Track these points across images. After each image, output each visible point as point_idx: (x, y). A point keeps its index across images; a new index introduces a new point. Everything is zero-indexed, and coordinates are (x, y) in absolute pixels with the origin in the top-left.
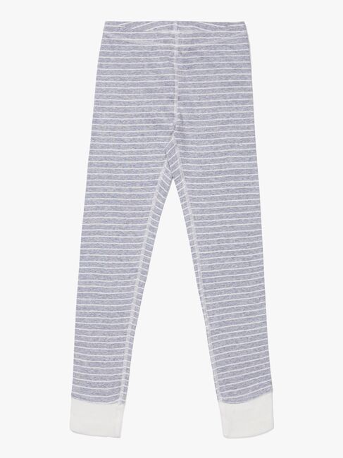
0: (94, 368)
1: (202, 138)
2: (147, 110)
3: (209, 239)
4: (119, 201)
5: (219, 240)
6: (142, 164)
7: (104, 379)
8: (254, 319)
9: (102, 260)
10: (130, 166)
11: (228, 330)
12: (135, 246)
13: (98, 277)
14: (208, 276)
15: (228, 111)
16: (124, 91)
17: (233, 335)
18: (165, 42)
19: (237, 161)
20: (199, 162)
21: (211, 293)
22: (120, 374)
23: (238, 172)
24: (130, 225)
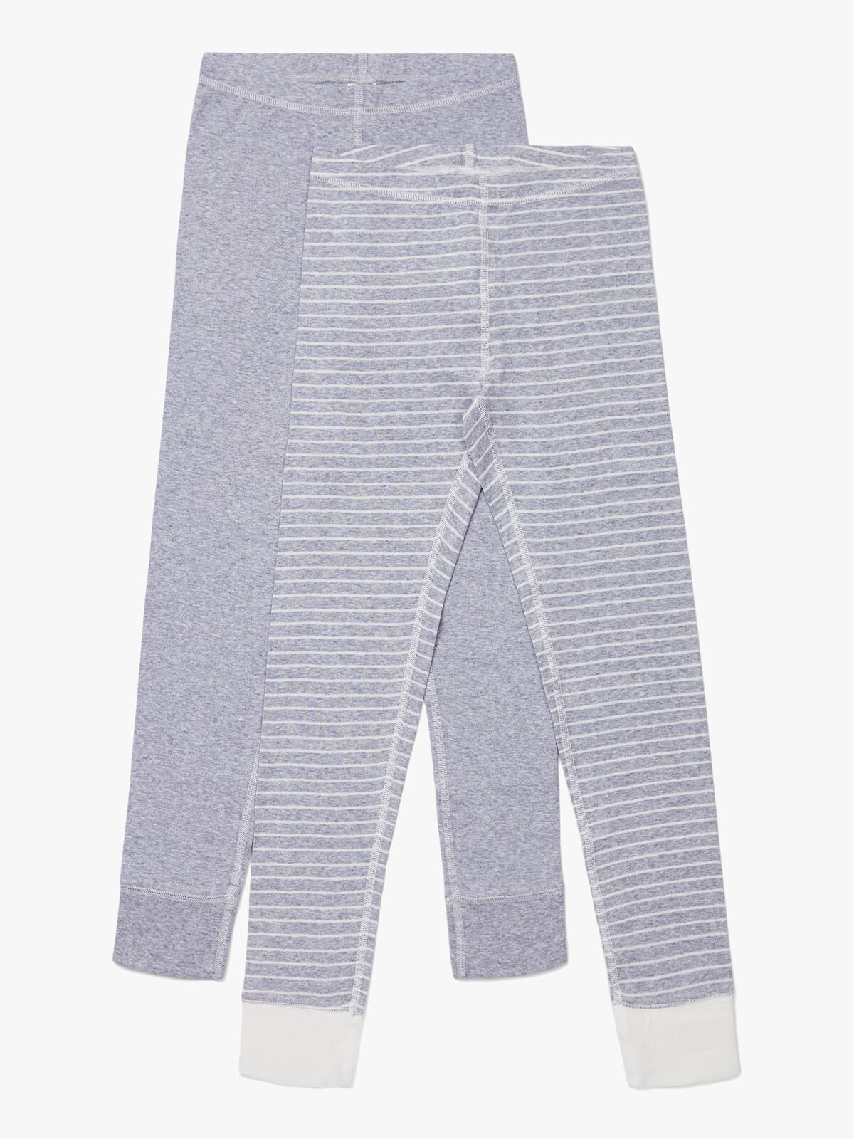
0: (294, 935)
1: (547, 407)
2: (418, 351)
3: (578, 636)
4: (354, 558)
5: (599, 636)
6: (405, 474)
7: (318, 961)
8: (688, 814)
9: (316, 690)
10: (380, 478)
11: (631, 838)
12: (392, 660)
13: (306, 730)
14: (580, 718)
15: (602, 343)
16: (365, 309)
17: (643, 849)
18: (458, 193)
19: (629, 455)
20: (545, 461)
21: (589, 757)
22: (353, 949)
23: (634, 480)
24: (381, 611)
